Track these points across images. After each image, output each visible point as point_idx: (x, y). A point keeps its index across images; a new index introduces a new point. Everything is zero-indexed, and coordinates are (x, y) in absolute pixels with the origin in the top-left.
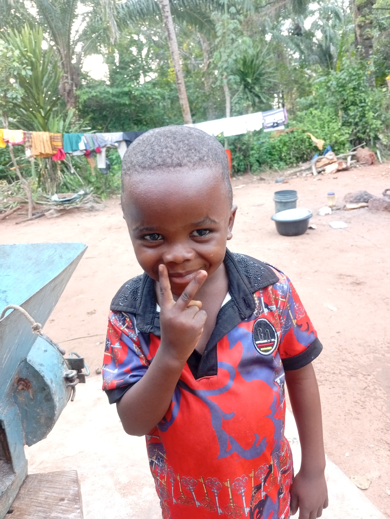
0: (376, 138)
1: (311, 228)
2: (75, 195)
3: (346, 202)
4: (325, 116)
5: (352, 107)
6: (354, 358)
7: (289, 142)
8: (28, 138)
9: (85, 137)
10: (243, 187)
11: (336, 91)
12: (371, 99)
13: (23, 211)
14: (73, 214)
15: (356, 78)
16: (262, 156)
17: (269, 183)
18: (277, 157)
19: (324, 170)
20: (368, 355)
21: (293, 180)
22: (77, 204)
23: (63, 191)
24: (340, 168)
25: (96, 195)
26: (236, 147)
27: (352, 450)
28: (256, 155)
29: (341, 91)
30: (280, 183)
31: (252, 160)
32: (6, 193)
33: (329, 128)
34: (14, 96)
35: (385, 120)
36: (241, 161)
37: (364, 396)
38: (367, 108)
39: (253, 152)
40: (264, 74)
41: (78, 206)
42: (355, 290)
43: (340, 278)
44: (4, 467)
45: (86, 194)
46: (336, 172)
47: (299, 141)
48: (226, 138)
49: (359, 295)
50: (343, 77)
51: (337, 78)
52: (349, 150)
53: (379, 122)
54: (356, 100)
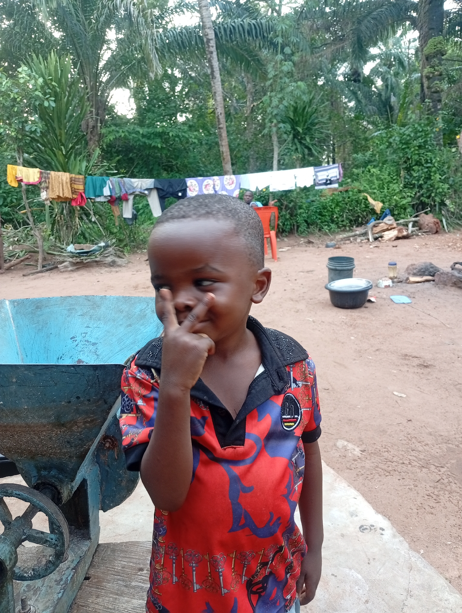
0: (443, 204)
1: (370, 301)
2: (95, 247)
3: (409, 274)
4: (385, 176)
5: (416, 168)
6: (425, 447)
7: (343, 202)
8: (45, 178)
9: (111, 182)
10: (288, 250)
11: (399, 148)
12: (438, 159)
13: (31, 261)
14: (91, 269)
15: (422, 135)
16: (311, 216)
17: (319, 247)
18: (328, 218)
19: (382, 237)
20: (440, 445)
21: (347, 245)
22: (96, 257)
23: (80, 241)
24: (400, 235)
25: (117, 248)
26: (282, 205)
27: (427, 547)
28: (304, 215)
29: (405, 148)
30: (331, 248)
31: (300, 219)
32: (12, 240)
33: (388, 189)
34: (33, 129)
35: (453, 184)
36: (287, 220)
37: (438, 490)
38: (434, 169)
39: (302, 211)
40: (317, 124)
41: (97, 259)
42: (423, 373)
43: (405, 359)
44: (76, 532)
45: (106, 247)
46: (395, 240)
47: (354, 202)
48: (272, 193)
49: (428, 379)
50: (407, 132)
51: (401, 134)
52: (411, 216)
53: (447, 186)
54: (421, 159)
